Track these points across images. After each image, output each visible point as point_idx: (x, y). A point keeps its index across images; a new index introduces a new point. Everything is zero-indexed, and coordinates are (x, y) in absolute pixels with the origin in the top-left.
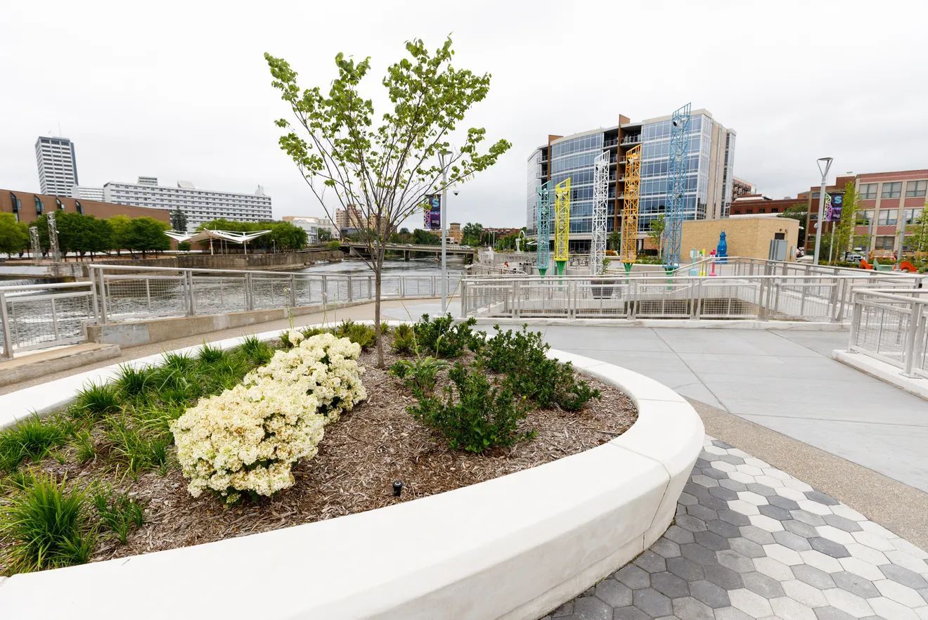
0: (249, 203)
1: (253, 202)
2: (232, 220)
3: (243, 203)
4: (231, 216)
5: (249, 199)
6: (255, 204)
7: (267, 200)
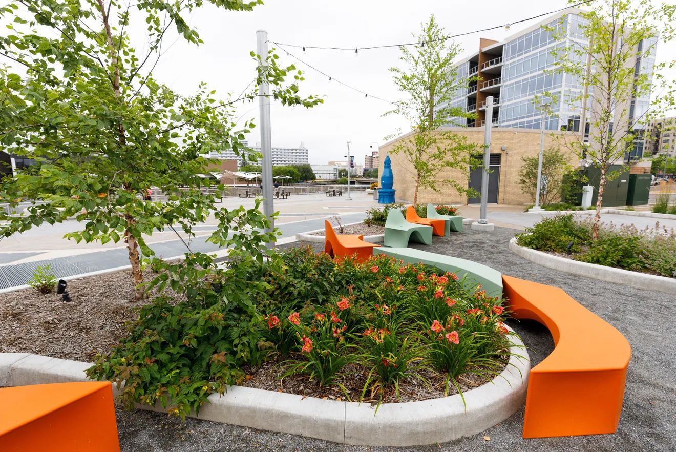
0: (294, 154)
1: (296, 153)
2: (283, 165)
3: (290, 154)
4: (283, 162)
5: (294, 151)
6: (298, 154)
7: (305, 151)
